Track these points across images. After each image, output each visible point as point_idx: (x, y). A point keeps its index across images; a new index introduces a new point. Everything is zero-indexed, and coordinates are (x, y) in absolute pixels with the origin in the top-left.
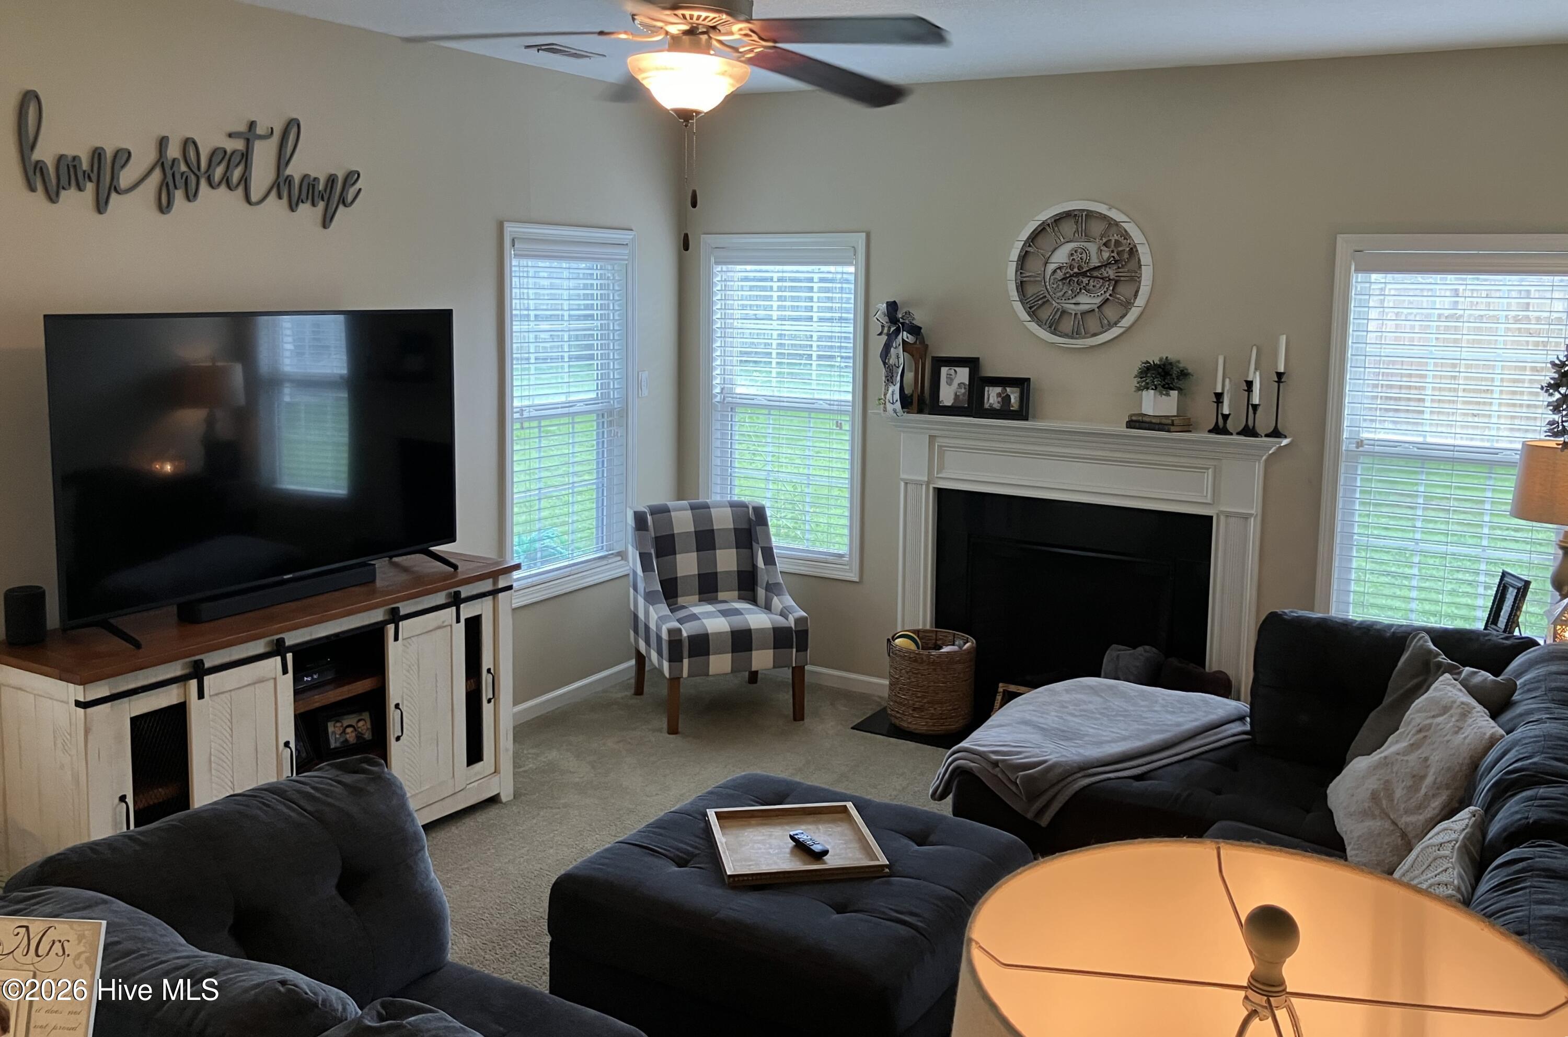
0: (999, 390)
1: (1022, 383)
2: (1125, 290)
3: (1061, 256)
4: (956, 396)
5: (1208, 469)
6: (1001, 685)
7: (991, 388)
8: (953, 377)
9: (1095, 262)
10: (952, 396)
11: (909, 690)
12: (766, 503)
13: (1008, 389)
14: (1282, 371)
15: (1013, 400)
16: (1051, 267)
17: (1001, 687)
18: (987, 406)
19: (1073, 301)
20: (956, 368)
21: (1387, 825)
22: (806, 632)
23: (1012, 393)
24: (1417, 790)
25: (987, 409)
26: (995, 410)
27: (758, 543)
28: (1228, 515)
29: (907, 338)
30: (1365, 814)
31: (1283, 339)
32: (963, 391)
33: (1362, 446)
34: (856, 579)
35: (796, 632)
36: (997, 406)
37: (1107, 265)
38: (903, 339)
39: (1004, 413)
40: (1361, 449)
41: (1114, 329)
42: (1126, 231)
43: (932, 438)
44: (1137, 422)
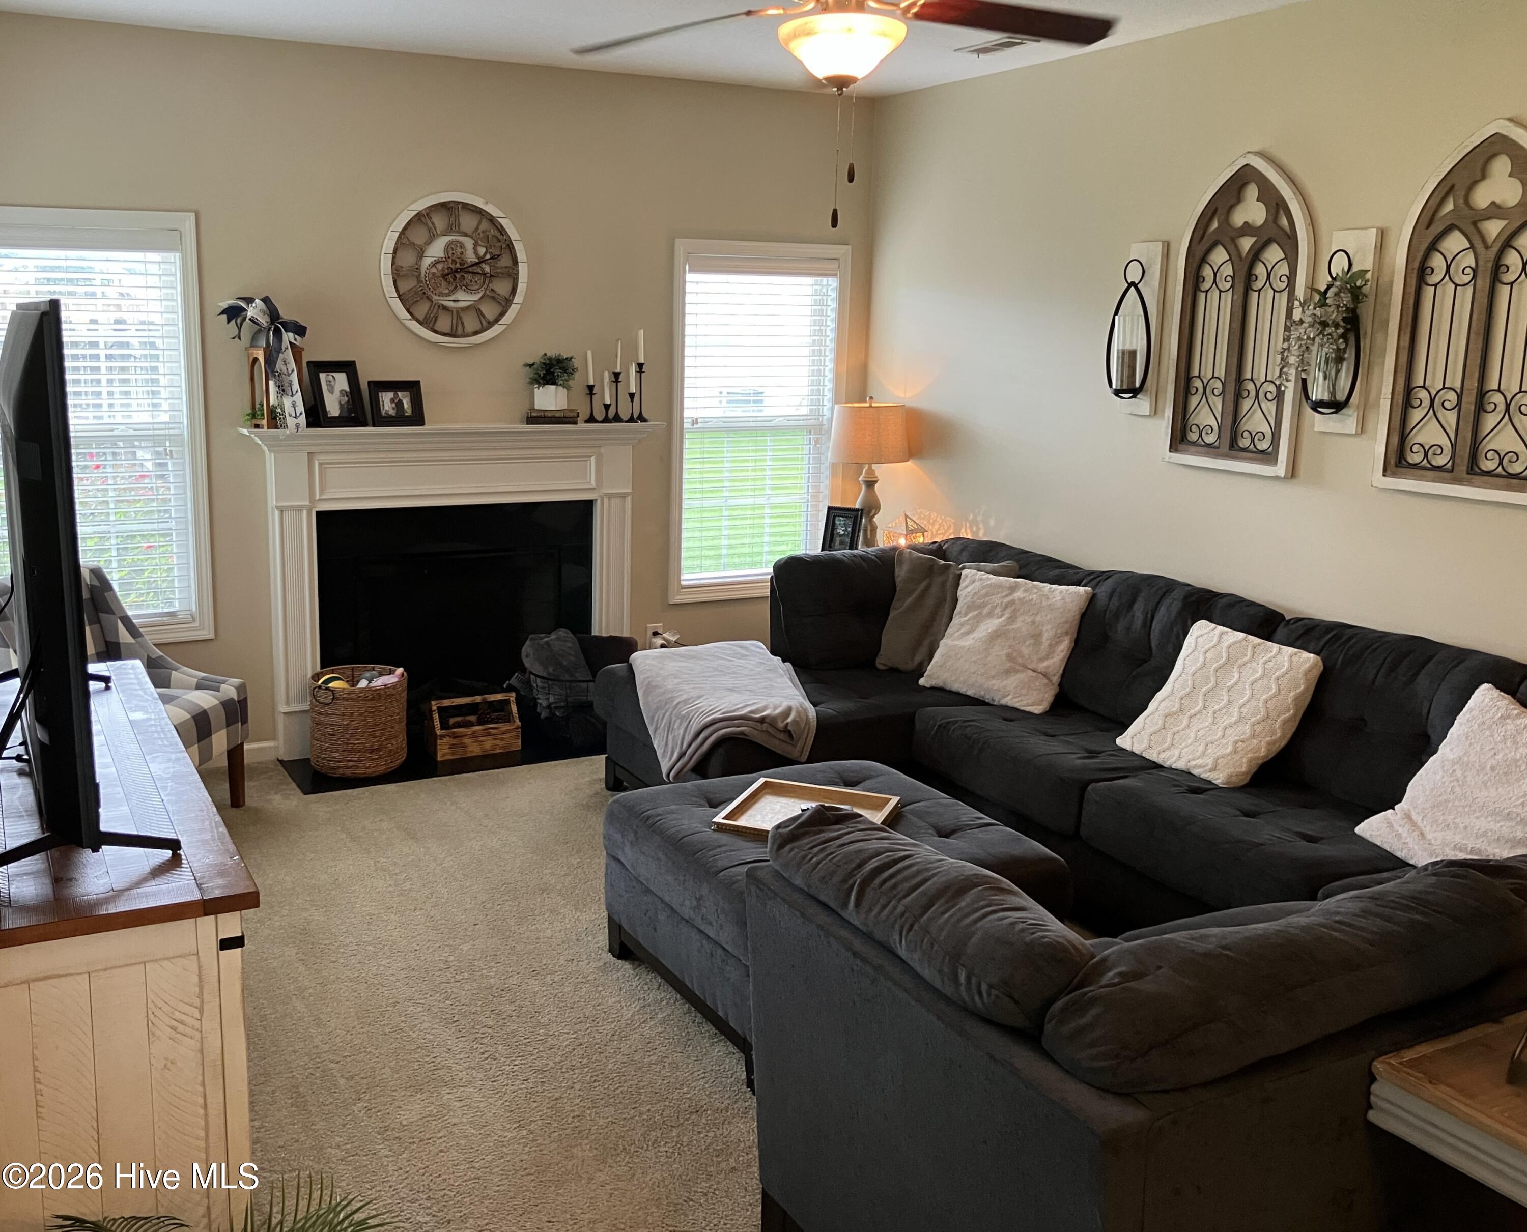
0: (391, 395)
1: (413, 387)
2: (501, 287)
3: (437, 250)
4: (341, 406)
5: (590, 457)
6: (433, 703)
7: (384, 394)
8: (332, 383)
9: (471, 257)
10: (338, 407)
11: (364, 732)
12: (102, 565)
13: (399, 393)
14: (643, 362)
15: (406, 406)
16: (426, 262)
17: (434, 705)
18: (383, 413)
19: (452, 298)
20: (334, 374)
21: (1031, 673)
22: (245, 699)
23: (405, 397)
24: (1041, 643)
25: (384, 417)
26: (392, 417)
27: (114, 613)
28: (610, 496)
29: (295, 339)
30: (1008, 672)
31: (641, 333)
32: (346, 399)
33: (697, 423)
34: (211, 636)
35: (239, 701)
36: (392, 412)
37: (482, 261)
38: (290, 343)
39: (399, 420)
40: (695, 426)
41: (496, 326)
42: (502, 226)
43: (310, 454)
44: (537, 418)
